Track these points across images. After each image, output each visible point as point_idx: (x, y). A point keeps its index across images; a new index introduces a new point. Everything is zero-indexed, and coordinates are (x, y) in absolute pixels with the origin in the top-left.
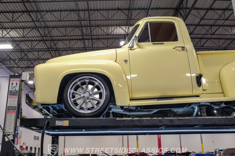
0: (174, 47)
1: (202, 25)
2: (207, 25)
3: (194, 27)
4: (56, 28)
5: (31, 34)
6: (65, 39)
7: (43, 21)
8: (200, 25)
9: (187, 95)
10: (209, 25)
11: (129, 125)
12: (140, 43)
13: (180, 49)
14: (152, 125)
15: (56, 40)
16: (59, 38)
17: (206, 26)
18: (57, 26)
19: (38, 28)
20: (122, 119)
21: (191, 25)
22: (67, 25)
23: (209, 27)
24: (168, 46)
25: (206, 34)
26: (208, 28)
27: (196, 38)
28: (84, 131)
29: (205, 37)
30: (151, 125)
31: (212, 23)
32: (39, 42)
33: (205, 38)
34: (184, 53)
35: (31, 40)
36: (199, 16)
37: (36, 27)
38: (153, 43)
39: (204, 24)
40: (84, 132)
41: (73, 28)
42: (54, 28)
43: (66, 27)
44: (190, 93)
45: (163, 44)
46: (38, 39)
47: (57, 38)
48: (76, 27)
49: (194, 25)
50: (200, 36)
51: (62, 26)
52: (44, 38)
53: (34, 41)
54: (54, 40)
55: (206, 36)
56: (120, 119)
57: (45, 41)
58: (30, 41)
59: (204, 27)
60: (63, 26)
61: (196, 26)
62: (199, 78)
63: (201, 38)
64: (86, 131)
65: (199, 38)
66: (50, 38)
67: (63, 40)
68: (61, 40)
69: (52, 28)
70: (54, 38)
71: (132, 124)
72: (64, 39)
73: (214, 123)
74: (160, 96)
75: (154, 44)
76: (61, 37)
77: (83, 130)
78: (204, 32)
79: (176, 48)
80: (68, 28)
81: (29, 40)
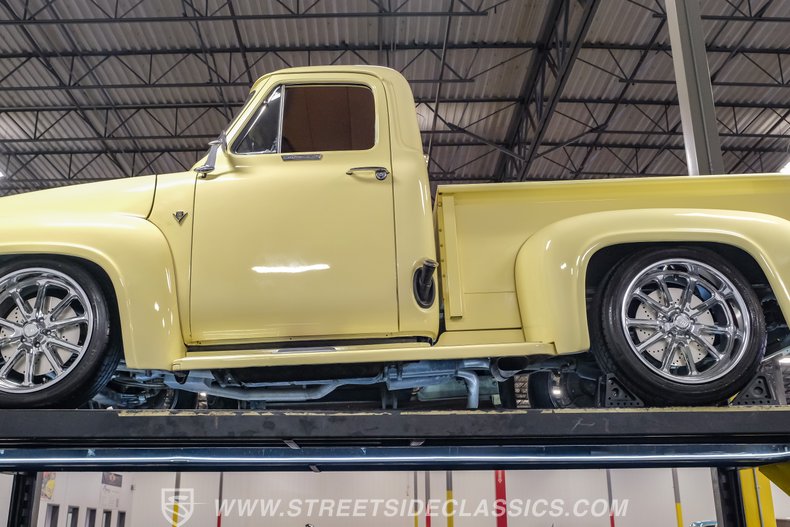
0: (347, 169)
1: (633, 102)
2: (651, 102)
3: (608, 107)
4: (145, 108)
5: (65, 131)
6: (182, 146)
7: (98, 86)
8: (626, 102)
9: (383, 334)
10: (658, 102)
11: (162, 435)
12: (238, 156)
13: (372, 175)
14: (239, 435)
15: (152, 151)
16: (161, 144)
17: (651, 106)
18: (147, 102)
19: (83, 110)
20: (137, 415)
21: (599, 100)
22: (182, 101)
23: (658, 107)
24: (331, 167)
25: (652, 133)
26: (659, 112)
27: (622, 146)
28: (92, 456)
29: (650, 143)
30: (236, 435)
31: (670, 95)
32: (95, 155)
33: (653, 147)
34: (384, 188)
35: (67, 149)
36: (618, 72)
37: (76, 107)
38: (282, 157)
39: (643, 97)
40: (91, 458)
41: (202, 110)
42: (138, 109)
43: (178, 106)
44: (389, 328)
45: (317, 158)
46: (91, 148)
47: (153, 143)
48: (210, 107)
49: (607, 101)
50: (635, 139)
51: (165, 102)
52: (110, 143)
53: (76, 153)
54: (143, 151)
55: (653, 139)
56: (132, 415)
57: (113, 152)
58: (64, 152)
59: (641, 107)
60: (169, 102)
61: (613, 105)
62: (423, 274)
63: (638, 147)
64: (97, 454)
65: (630, 146)
66: (129, 144)
67: (175, 150)
68: (169, 150)
69: (133, 111)
70: (145, 143)
71: (169, 432)
72: (179, 147)
73: (457, 434)
74: (291, 337)
75: (285, 159)
76: (167, 141)
77: (90, 451)
78: (643, 124)
79: (354, 172)
80: (185, 110)
81: (60, 149)
